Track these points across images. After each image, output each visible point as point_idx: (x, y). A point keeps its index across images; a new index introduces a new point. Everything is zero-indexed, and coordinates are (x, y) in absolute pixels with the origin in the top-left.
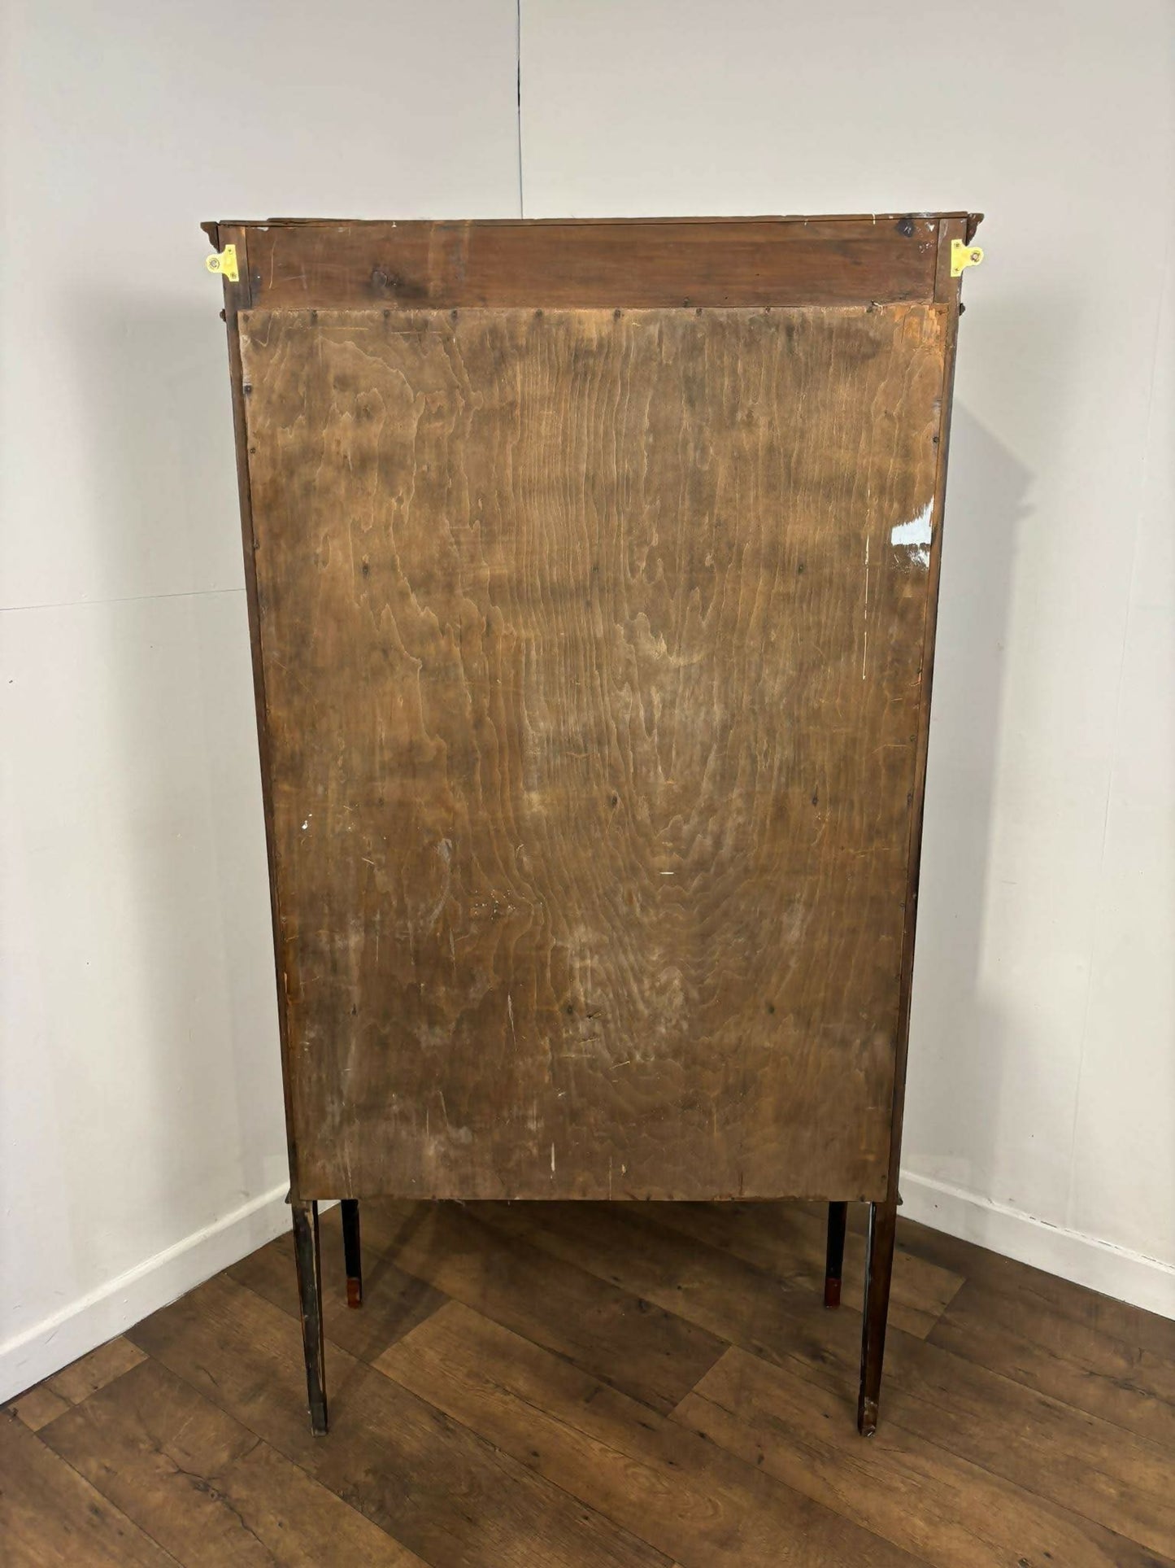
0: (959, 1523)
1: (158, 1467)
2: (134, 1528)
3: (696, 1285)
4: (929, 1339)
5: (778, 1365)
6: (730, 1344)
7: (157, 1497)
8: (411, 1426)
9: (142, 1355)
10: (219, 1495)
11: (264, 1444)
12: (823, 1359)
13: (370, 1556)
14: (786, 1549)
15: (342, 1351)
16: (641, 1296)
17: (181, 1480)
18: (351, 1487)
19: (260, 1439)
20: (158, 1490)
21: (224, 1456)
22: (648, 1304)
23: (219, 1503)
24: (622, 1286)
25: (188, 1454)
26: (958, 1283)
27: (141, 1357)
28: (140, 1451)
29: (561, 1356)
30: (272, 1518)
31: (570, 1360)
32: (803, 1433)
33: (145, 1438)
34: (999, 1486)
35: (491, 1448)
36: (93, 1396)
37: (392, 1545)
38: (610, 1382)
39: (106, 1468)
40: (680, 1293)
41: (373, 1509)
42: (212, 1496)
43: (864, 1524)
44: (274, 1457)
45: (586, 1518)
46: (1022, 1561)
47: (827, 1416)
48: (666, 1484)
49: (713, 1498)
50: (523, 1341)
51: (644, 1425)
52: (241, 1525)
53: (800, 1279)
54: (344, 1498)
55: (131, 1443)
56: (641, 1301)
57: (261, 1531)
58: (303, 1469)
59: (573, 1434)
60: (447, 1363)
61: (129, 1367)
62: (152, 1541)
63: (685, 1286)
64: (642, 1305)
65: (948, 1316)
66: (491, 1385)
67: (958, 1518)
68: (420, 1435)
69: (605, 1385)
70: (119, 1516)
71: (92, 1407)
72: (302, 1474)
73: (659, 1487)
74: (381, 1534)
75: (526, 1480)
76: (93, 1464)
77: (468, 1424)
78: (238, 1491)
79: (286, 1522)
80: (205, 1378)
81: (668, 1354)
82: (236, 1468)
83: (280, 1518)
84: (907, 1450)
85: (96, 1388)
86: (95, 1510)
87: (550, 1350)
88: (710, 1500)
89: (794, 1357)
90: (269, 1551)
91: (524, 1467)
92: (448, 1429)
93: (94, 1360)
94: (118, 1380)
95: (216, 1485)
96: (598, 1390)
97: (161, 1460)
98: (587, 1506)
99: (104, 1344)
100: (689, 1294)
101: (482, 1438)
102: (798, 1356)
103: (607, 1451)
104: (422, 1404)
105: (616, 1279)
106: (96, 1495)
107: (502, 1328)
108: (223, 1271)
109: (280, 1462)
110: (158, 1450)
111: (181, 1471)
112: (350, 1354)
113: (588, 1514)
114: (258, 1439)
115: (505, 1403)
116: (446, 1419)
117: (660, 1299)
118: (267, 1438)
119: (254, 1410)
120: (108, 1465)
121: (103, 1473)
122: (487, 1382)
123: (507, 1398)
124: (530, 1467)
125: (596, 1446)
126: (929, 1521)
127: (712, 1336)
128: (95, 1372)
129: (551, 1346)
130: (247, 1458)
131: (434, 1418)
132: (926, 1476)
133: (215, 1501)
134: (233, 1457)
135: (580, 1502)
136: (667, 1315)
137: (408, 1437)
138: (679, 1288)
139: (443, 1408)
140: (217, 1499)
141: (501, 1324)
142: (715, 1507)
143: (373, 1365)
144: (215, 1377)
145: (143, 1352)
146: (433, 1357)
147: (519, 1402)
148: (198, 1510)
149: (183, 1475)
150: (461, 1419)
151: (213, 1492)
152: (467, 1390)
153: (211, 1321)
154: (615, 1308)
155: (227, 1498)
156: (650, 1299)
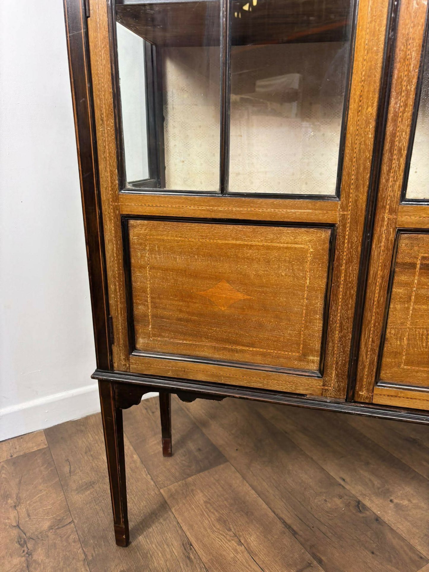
1: (8, 518)
3: (406, 502)
8: (165, 546)
9: (46, 445)
10: (27, 553)
11: (72, 525)
15: (149, 476)
16: (360, 498)
17: (15, 532)
19: (73, 520)
21: (46, 525)
22: (365, 507)
23: (24, 559)
24: (347, 487)
25: (29, 515)
27: (44, 446)
28: (7, 503)
29: (288, 526)
31: (294, 533)
33: (14, 496)
36: (7, 461)
38: (320, 561)
40: (392, 505)
42: (24, 551)
44: (73, 537)
50: (265, 506)
55: (6, 497)
56: (359, 502)
58: (84, 553)
60: (209, 505)
61: (35, 449)
64: (359, 506)
66: (231, 533)
68: (169, 556)
69: (315, 563)
71: (3, 467)
72: (82, 556)
77: (204, 559)
78: (39, 554)
80: (67, 469)
81: (373, 553)
82: (48, 536)
85: (12, 456)
87: (280, 518)
92: (189, 558)
93: (22, 439)
94: (25, 455)
95: (30, 545)
96: (309, 565)
97: (13, 514)
99: (32, 432)
100: (398, 508)
104: (180, 532)
105: (344, 480)
107: (254, 492)
109: (74, 542)
110: (15, 507)
111: (18, 526)
112: (152, 479)
114: (70, 520)
115: (236, 551)
116: (191, 549)
117: (374, 505)
118: (76, 521)
119: (78, 499)
122: (230, 530)
123: (240, 548)
127: (412, 548)
129: (283, 516)
130: (58, 531)
131: (183, 544)
133: (22, 557)
134: (51, 528)
136: (377, 519)
137: (160, 554)
138: (391, 501)
139: (193, 540)
140: (24, 556)
141: (253, 488)
143: (162, 491)
144: (72, 469)
145: (46, 443)
146: (200, 498)
147: (246, 554)
148: (10, 559)
149: (18, 530)
150: (201, 552)
151: (25, 549)
152: (213, 532)
153: (90, 435)
154: (338, 501)
155: (30, 557)
156: (367, 502)
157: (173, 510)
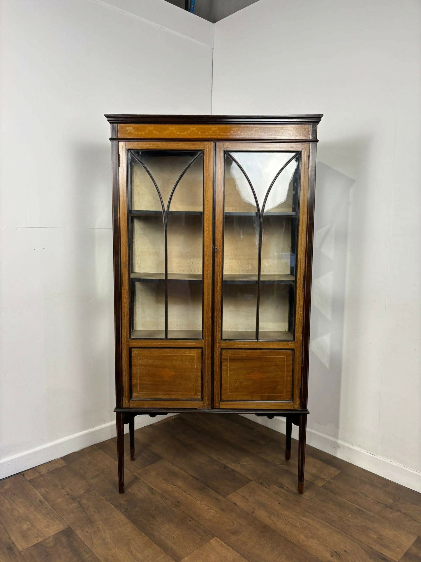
0: (317, 538)
1: (62, 493)
2: (51, 507)
3: (245, 463)
4: (322, 487)
5: (267, 488)
6: (252, 481)
7: (59, 500)
8: (141, 491)
10: (78, 502)
12: (283, 488)
13: (119, 523)
14: (254, 538)
16: (226, 464)
17: (68, 497)
18: (118, 504)
20: (60, 498)
21: (82, 492)
22: (227, 467)
23: (77, 504)
24: (221, 461)
25: (72, 490)
26: (338, 472)
27: (64, 464)
28: (57, 488)
29: (195, 478)
30: (92, 509)
31: (197, 479)
32: (270, 507)
33: (60, 485)
34: (334, 530)
35: (165, 499)
36: (48, 473)
37: (127, 520)
38: (209, 486)
39: (46, 491)
40: (239, 465)
41: (124, 510)
42: (76, 502)
43: (283, 535)
44: (97, 494)
45: (190, 521)
46: (336, 552)
47: (279, 504)
48: (219, 515)
49: (233, 521)
50: (184, 472)
51: (217, 499)
52: (82, 510)
53: (282, 465)
54: (115, 507)
55: (56, 486)
57: (88, 512)
59: (192, 499)
60: (158, 475)
61: (60, 466)
62: (55, 511)
63: (241, 463)
64: (225, 467)
65: (331, 481)
67: (316, 537)
68: (144, 493)
69: (206, 487)
70: (47, 504)
71: (46, 475)
72: (105, 499)
73: (217, 516)
74: (125, 517)
75: (174, 509)
76: (43, 490)
77: (159, 492)
78: (84, 501)
79: (96, 511)
80: (82, 472)
81: (230, 481)
82: (85, 495)
83: (95, 509)
84: (304, 516)
85: (49, 471)
86: (41, 501)
88: (232, 521)
89: (273, 486)
90: (89, 518)
91: (174, 505)
92: (153, 493)
93: (50, 463)
94: (56, 469)
95: (78, 499)
96: (204, 488)
97: (63, 491)
98: (191, 518)
99: (55, 459)
100: (242, 465)
101: (163, 496)
102: (274, 486)
103: (202, 504)
105: (219, 459)
106: (42, 498)
107: (178, 468)
108: (95, 445)
109: (98, 495)
110: (63, 488)
111: (68, 494)
113: (191, 520)
114: (93, 489)
115: (172, 488)
116: (153, 490)
117: (232, 466)
118: (96, 489)
119: (93, 481)
120: (47, 491)
121: (45, 492)
122: (169, 482)
123: (174, 487)
124: (176, 505)
125: (199, 502)
126: (306, 537)
127: (247, 478)
128: (50, 467)
129: (192, 475)
130: (89, 493)
131: (149, 489)
132: (309, 524)
133: (76, 503)
134: (85, 493)
135: (189, 516)
136: (233, 470)
137: (140, 493)
138: (239, 464)
139: (153, 487)
141: (177, 467)
142: (234, 524)
143: (134, 473)
144: (85, 471)
145: (65, 463)
146: (153, 473)
147: (177, 488)
148: (71, 505)
149: (69, 495)
150: (158, 490)
151: (76, 501)
152: (162, 483)
153: (88, 457)
154: (216, 467)
155: (80, 503)
156: (229, 465)
157: (141, 479)
